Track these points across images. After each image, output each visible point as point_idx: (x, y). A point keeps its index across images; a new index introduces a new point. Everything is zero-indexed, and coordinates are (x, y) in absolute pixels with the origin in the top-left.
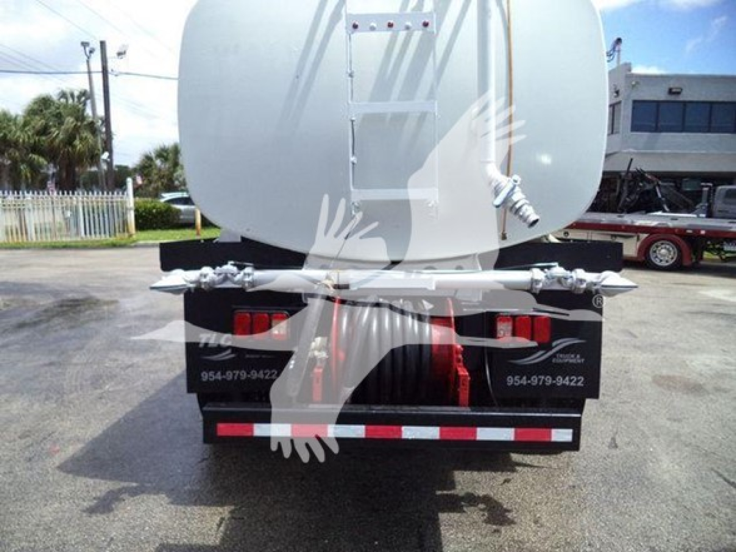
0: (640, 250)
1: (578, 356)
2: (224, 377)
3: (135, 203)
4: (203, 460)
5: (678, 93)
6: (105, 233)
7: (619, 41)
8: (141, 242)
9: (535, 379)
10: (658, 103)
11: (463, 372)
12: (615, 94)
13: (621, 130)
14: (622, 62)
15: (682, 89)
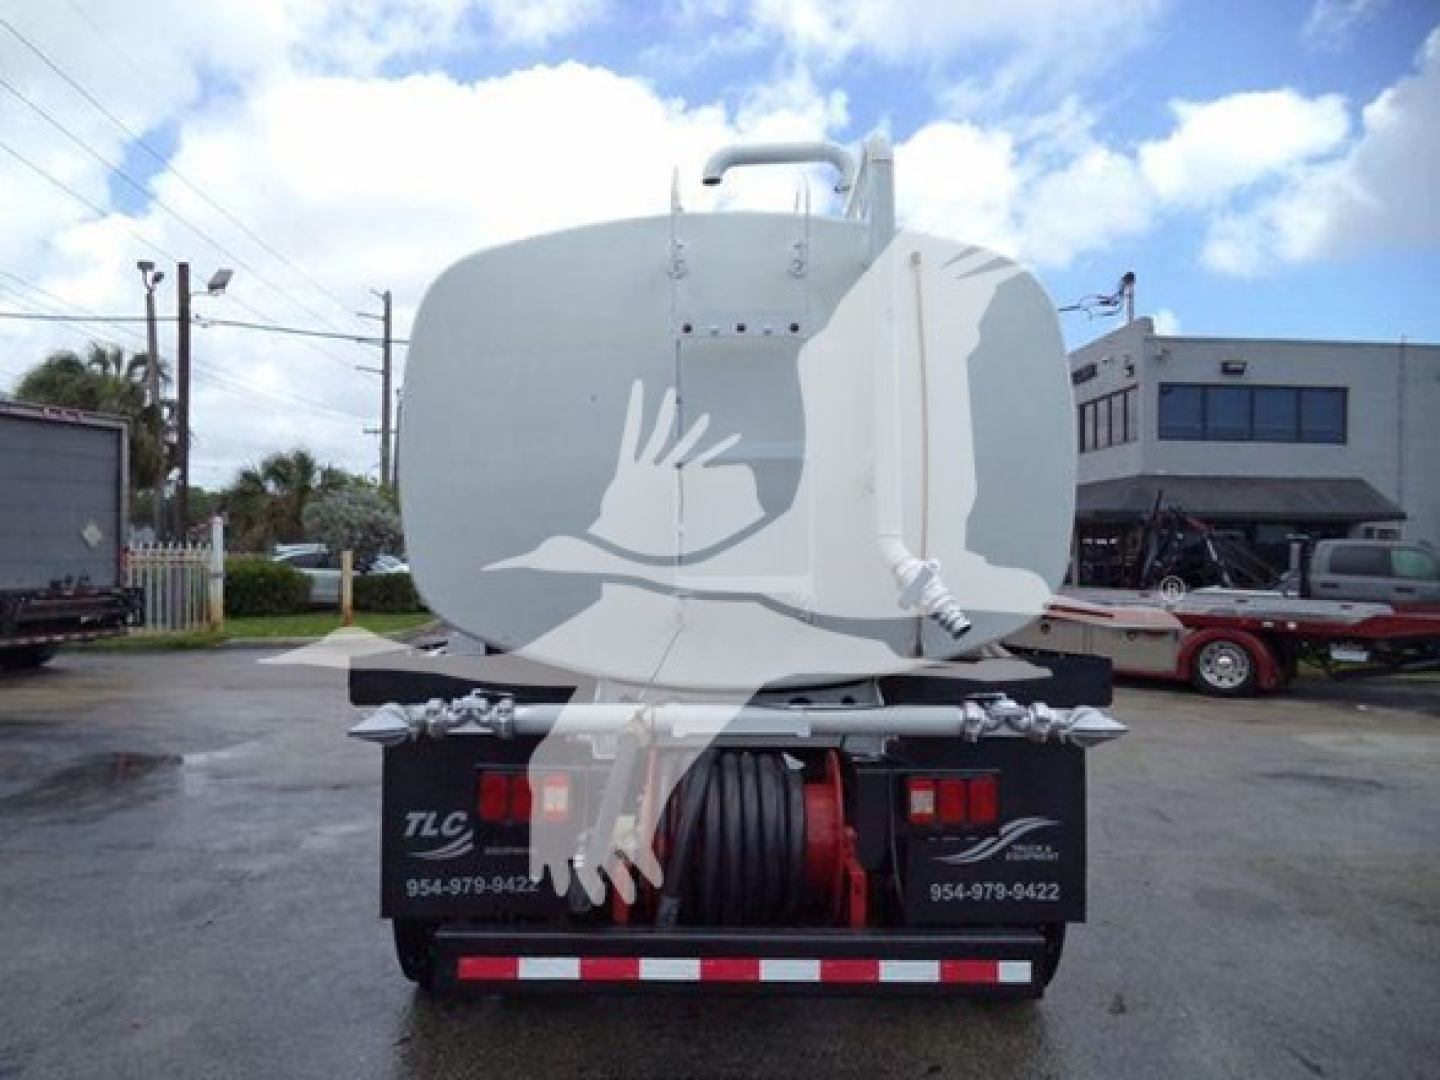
0: (1180, 661)
1: (1048, 849)
2: (446, 888)
3: (227, 564)
4: (404, 1041)
5: (1240, 372)
6: (164, 620)
7: (1129, 278)
8: (233, 641)
9: (977, 889)
10: (1205, 388)
11: (857, 872)
12: (1127, 372)
13: (1140, 435)
14: (1136, 317)
15: (1245, 364)
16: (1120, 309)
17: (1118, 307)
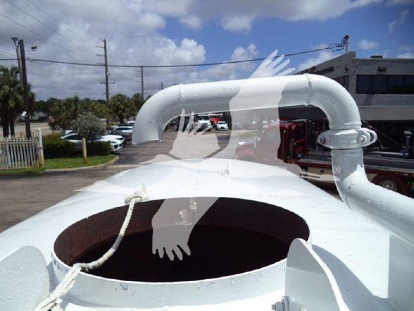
5: (384, 70)
7: (347, 37)
8: (47, 171)
10: (372, 76)
12: (345, 71)
14: (348, 52)
15: (386, 68)
16: (343, 49)
17: (342, 47)
